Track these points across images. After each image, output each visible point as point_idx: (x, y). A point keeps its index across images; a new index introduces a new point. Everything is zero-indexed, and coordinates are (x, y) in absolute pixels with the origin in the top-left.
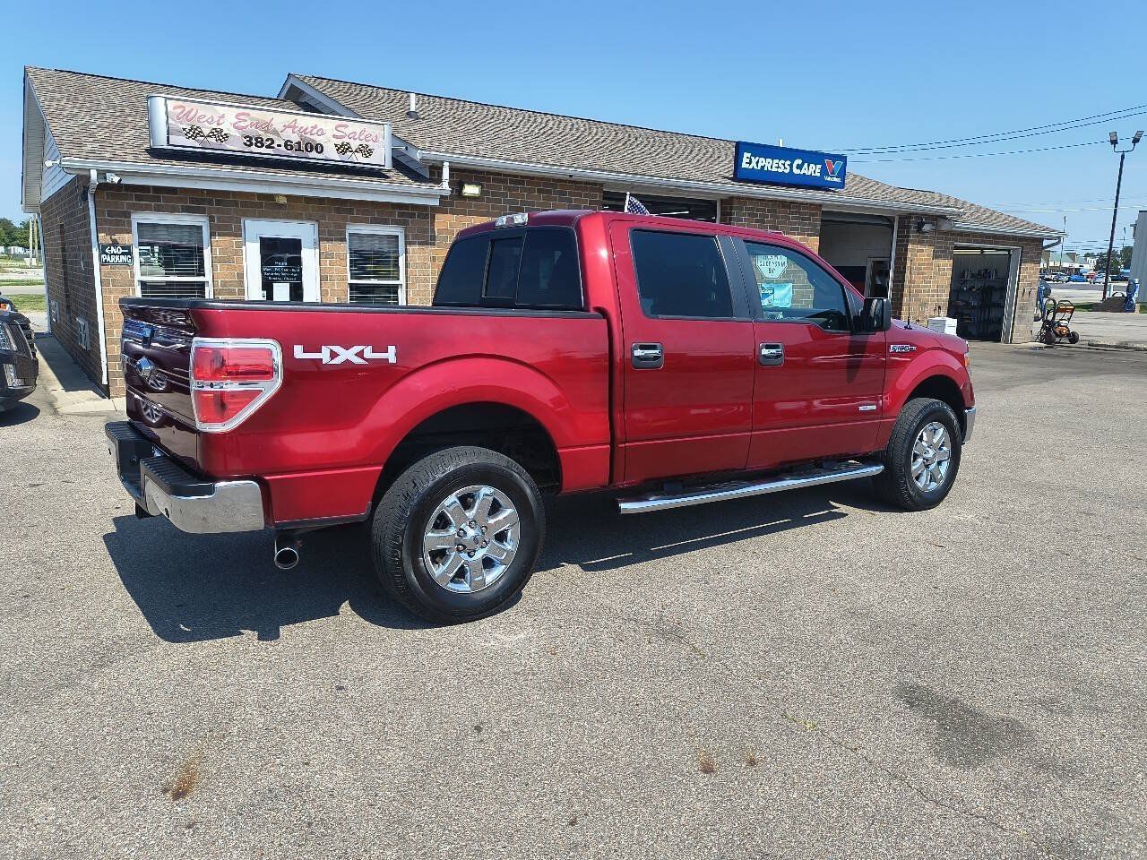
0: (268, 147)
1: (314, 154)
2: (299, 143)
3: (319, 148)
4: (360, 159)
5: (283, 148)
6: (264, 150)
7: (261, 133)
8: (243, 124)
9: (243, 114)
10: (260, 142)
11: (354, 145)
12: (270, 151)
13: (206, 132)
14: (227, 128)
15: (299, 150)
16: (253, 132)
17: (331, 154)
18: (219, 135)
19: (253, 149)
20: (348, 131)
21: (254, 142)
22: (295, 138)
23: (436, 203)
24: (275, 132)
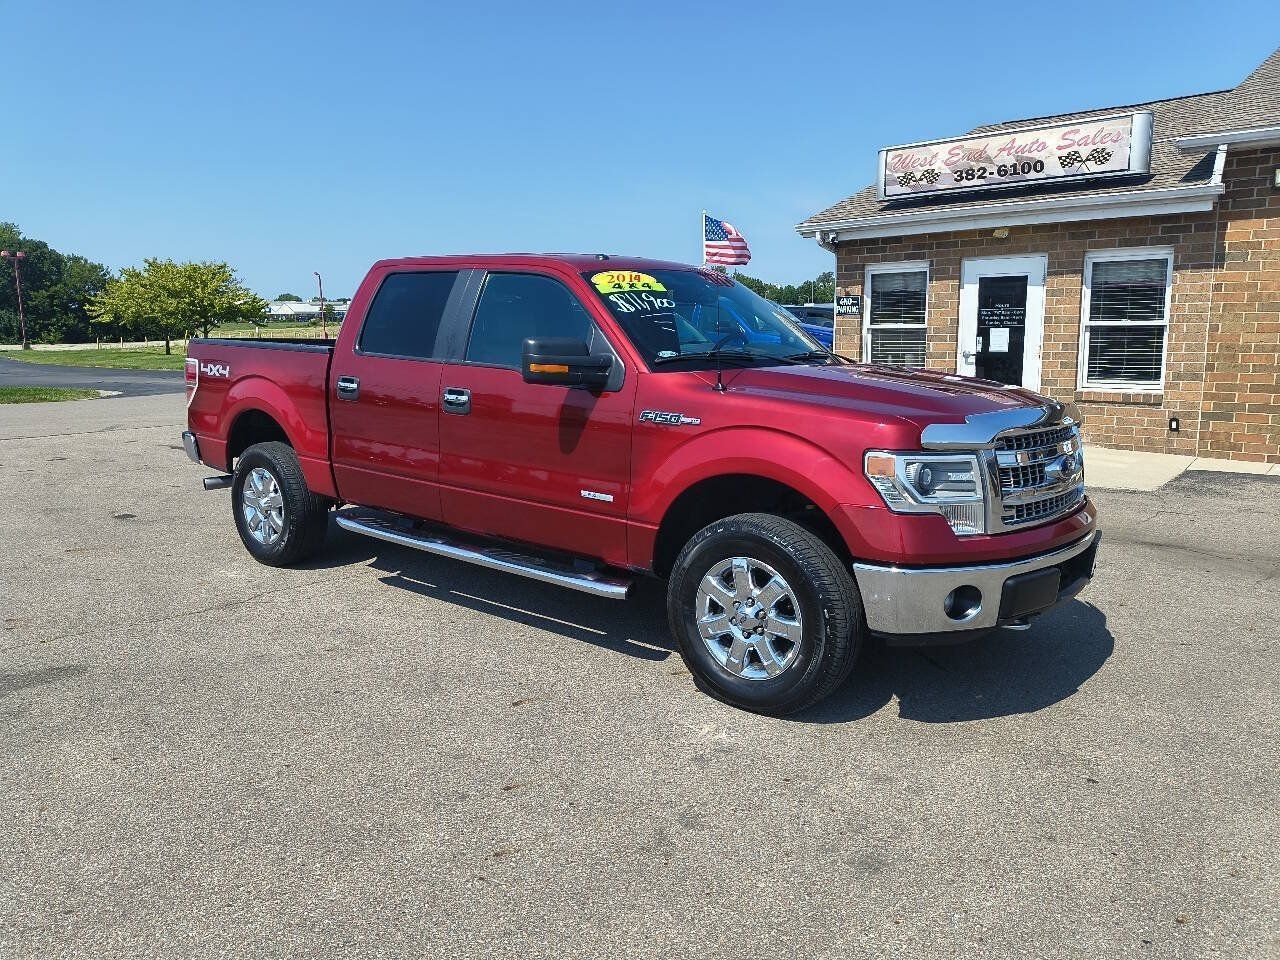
0: (979, 177)
1: (1033, 175)
2: (1014, 166)
3: (1039, 165)
4: (1093, 167)
5: (996, 175)
6: (976, 182)
7: (972, 163)
8: (955, 159)
9: (957, 148)
10: (970, 174)
11: (1085, 152)
12: (982, 181)
13: (918, 175)
14: (938, 166)
15: (1015, 173)
16: (963, 164)
17: (1054, 170)
18: (931, 176)
19: (965, 183)
20: (1077, 137)
21: (964, 175)
22: (1009, 161)
23: (1208, 207)
24: (989, 160)
